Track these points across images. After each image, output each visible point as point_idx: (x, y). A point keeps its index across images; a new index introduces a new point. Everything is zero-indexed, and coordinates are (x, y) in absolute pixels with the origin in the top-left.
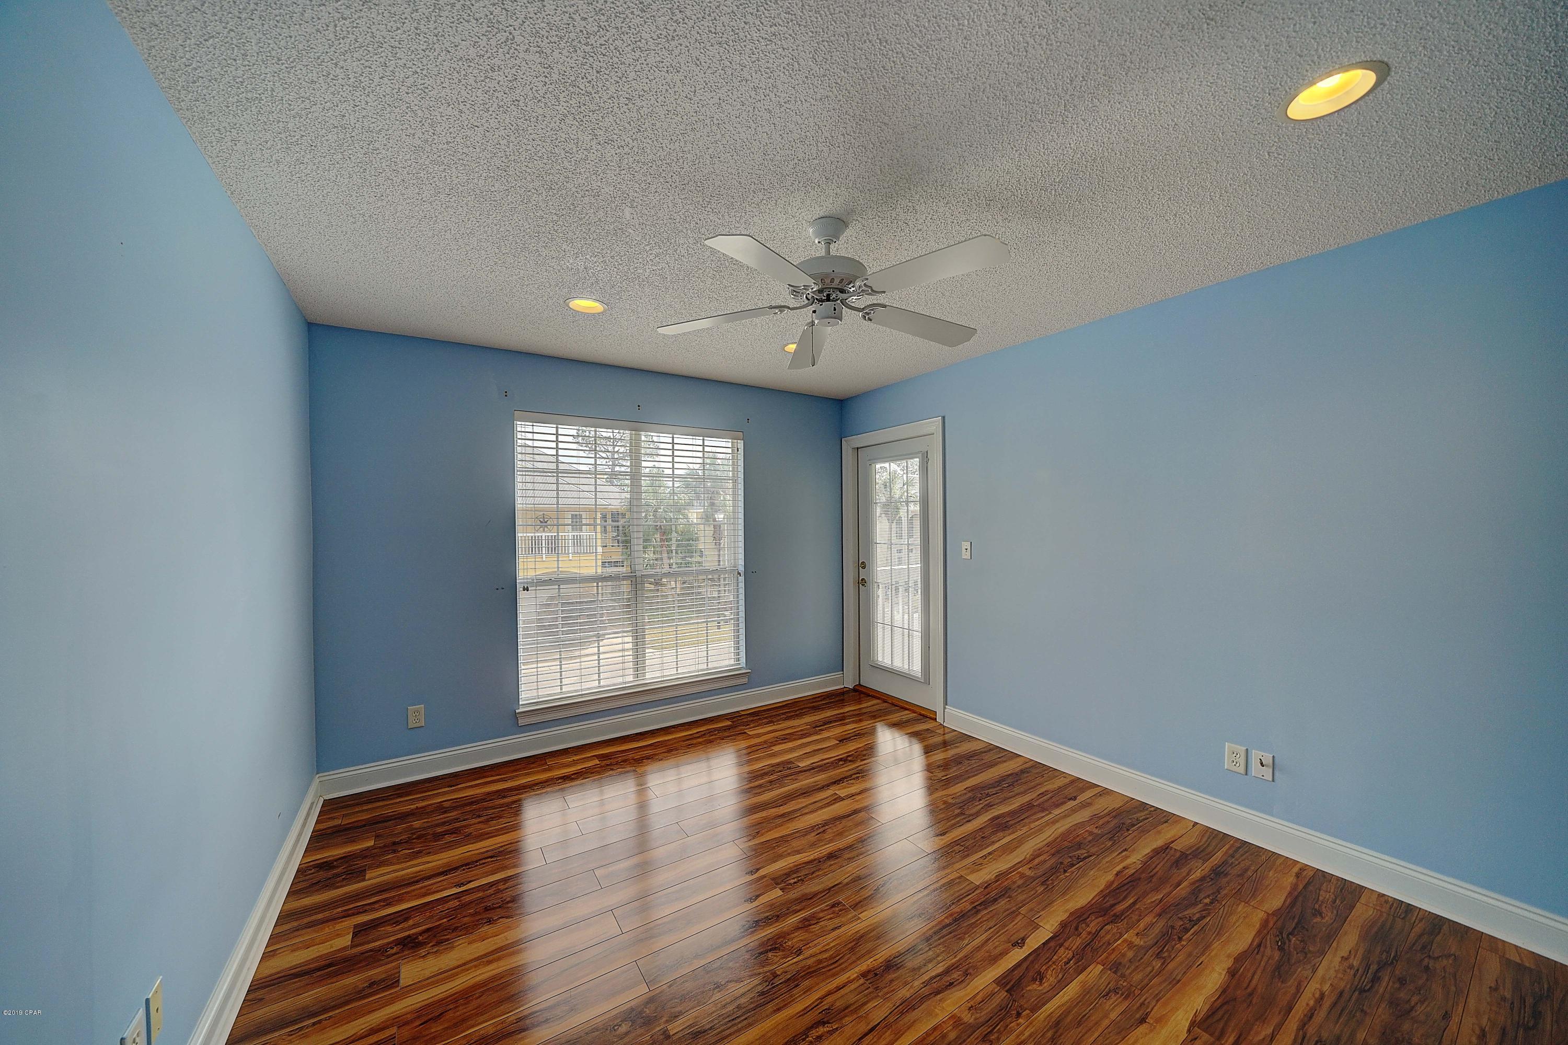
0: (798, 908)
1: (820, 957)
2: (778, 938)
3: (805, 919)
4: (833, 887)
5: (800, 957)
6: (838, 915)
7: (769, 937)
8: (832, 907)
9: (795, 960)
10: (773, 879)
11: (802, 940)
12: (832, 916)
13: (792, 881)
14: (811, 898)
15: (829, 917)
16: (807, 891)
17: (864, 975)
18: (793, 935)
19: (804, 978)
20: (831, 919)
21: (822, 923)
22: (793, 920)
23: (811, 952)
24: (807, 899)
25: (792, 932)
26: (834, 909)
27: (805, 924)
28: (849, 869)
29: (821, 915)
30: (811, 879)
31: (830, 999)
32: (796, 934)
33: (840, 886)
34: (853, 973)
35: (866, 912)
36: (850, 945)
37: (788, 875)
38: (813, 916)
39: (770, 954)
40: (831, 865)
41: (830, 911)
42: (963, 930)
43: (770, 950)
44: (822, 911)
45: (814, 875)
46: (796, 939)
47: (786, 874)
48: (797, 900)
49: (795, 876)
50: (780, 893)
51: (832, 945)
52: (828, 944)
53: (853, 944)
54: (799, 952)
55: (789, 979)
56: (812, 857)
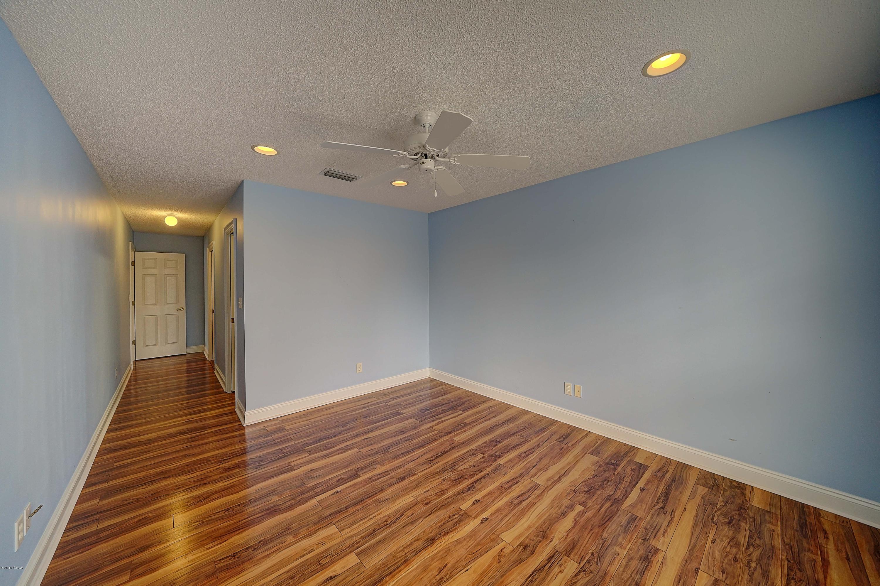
0: (448, 500)
1: (434, 479)
2: (455, 484)
3: (443, 494)
4: (429, 515)
5: (443, 478)
6: (426, 498)
7: (459, 485)
8: (430, 502)
9: (445, 477)
10: (469, 516)
11: (444, 485)
12: (430, 497)
13: (456, 516)
14: (442, 506)
15: (431, 497)
16: (445, 510)
17: (415, 474)
18: (448, 486)
19: (439, 472)
20: (430, 496)
21: (434, 493)
22: (450, 493)
23: (438, 481)
24: (444, 506)
25: (449, 488)
26: (429, 501)
27: (443, 492)
28: (419, 530)
29: (435, 497)
30: (444, 519)
31: (429, 466)
32: (447, 487)
33: (425, 516)
34: (420, 474)
35: (411, 501)
36: (420, 484)
37: (460, 521)
38: (439, 496)
39: (456, 478)
40: (431, 532)
41: (431, 499)
42: (361, 496)
43: (457, 480)
44: (435, 499)
45: (443, 522)
46: (446, 485)
47: (462, 521)
48: (450, 504)
49: (456, 520)
50: (461, 507)
51: (429, 484)
52: (431, 484)
53: (419, 485)
54: (444, 480)
55: (446, 470)
56: (447, 538)
